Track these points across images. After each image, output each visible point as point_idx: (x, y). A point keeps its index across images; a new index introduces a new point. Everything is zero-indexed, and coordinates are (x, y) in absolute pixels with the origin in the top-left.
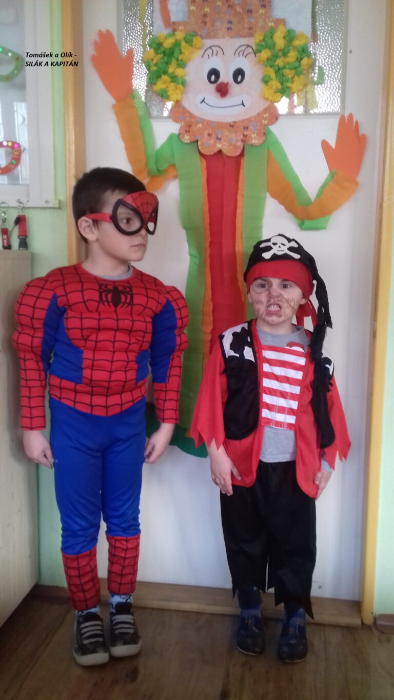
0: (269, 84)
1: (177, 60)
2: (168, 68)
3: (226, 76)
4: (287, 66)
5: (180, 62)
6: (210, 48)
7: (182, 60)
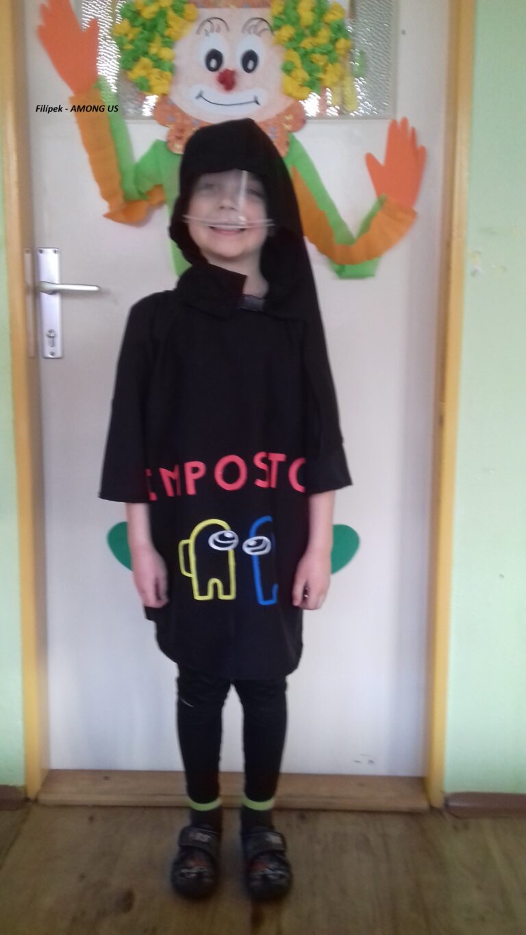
0: (293, 74)
1: (163, 36)
2: (149, 47)
3: (232, 62)
4: (318, 50)
5: (167, 39)
6: (208, 21)
7: (169, 37)
